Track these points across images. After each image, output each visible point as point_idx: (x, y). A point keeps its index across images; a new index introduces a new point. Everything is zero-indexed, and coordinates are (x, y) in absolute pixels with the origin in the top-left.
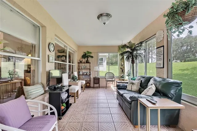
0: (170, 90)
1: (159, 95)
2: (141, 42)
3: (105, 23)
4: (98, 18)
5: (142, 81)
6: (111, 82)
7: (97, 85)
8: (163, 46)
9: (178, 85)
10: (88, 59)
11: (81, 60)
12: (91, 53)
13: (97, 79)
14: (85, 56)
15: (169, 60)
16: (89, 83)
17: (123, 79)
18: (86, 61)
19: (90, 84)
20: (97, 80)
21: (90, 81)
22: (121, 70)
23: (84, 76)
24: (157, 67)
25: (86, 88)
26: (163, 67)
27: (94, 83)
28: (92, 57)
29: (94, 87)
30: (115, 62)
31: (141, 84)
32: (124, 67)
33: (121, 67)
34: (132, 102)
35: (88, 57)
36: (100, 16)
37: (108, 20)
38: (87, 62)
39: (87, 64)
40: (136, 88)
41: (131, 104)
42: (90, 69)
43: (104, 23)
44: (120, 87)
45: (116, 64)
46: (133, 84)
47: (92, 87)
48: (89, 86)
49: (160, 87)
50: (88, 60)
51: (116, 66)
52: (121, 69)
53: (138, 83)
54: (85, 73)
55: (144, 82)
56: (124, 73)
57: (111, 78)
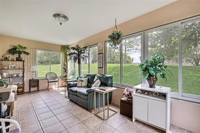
0: (108, 81)
1: (102, 86)
2: (85, 47)
3: (62, 24)
4: (55, 16)
5: (88, 78)
6: (54, 83)
7: (36, 89)
8: (103, 53)
9: (111, 78)
10: (19, 56)
11: (7, 56)
12: (25, 48)
13: (36, 81)
14: (14, 51)
15: (106, 63)
16: (21, 88)
17: (66, 78)
18: (17, 58)
19: (23, 88)
20: (35, 83)
21: (23, 84)
22: (64, 70)
23: (11, 79)
24: (99, 67)
25: (17, 95)
26: (103, 68)
27: (30, 87)
28: (28, 54)
29: (30, 92)
30: (46, 61)
31: (88, 80)
32: (67, 67)
33: (63, 66)
34: (88, 94)
35: (20, 53)
36: (57, 15)
37: (65, 22)
38: (19, 59)
39: (18, 62)
40: (85, 84)
41: (88, 96)
42: (24, 69)
43: (60, 23)
44: (71, 86)
45: (48, 63)
46: (82, 81)
47: (27, 93)
48: (23, 91)
49: (103, 81)
50: (21, 57)
51: (47, 66)
52: (64, 68)
53: (86, 80)
54: (15, 75)
55: (90, 78)
56: (67, 73)
57: (53, 78)
